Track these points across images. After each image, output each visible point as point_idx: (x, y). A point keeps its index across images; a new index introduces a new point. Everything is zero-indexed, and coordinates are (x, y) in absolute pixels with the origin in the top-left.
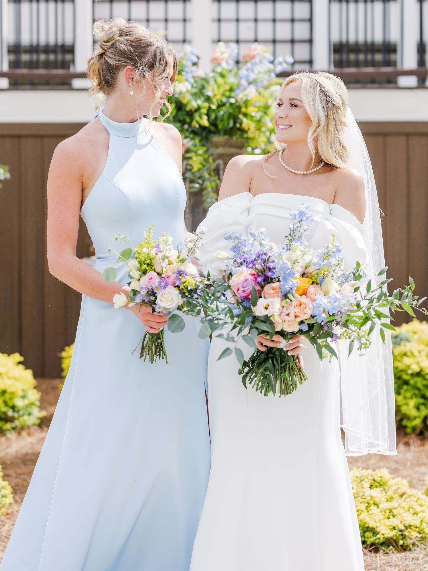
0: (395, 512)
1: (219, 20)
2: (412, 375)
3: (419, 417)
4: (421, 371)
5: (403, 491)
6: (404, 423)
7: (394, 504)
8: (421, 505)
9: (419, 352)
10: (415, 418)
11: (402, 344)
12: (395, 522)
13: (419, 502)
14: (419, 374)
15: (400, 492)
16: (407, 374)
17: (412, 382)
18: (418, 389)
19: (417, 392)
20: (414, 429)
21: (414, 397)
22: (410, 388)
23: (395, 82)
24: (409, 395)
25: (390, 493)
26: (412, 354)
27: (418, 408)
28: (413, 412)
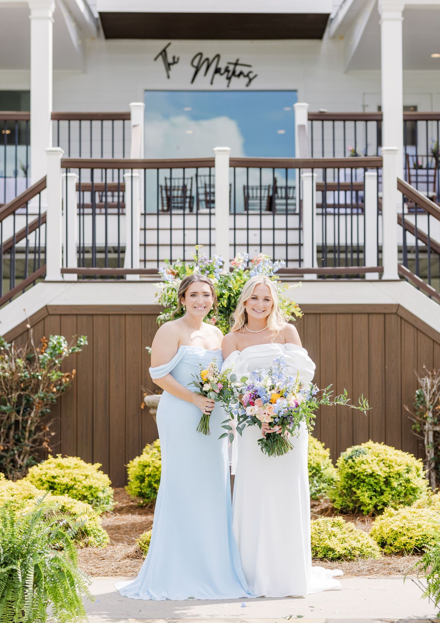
0: (346, 540)
1: (235, 229)
2: (367, 476)
3: (371, 504)
4: (373, 473)
5: (352, 529)
6: (362, 508)
7: (346, 535)
8: (362, 537)
9: (372, 461)
10: (369, 504)
11: (360, 456)
12: (346, 545)
13: (361, 535)
14: (371, 475)
15: (350, 530)
16: (364, 476)
17: (366, 481)
18: (371, 485)
19: (370, 487)
20: (368, 512)
21: (368, 490)
22: (365, 484)
23: (364, 277)
24: (364, 489)
25: (344, 530)
26: (367, 461)
27: (371, 498)
28: (368, 501)
